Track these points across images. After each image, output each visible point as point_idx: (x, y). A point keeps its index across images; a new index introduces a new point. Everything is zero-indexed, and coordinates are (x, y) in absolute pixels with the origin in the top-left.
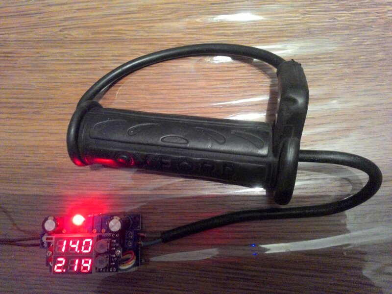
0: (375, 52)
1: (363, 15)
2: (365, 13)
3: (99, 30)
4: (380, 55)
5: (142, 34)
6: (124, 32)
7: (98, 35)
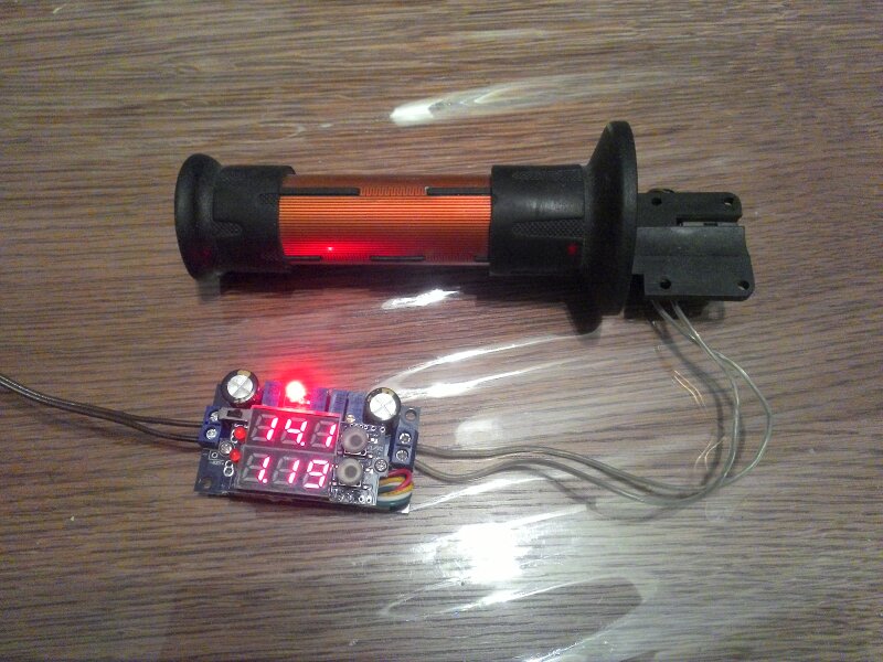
0: (768, 83)
1: (737, 28)
2: (740, 25)
3: (253, 58)
4: (779, 87)
5: (342, 64)
6: (304, 61)
7: (252, 68)
